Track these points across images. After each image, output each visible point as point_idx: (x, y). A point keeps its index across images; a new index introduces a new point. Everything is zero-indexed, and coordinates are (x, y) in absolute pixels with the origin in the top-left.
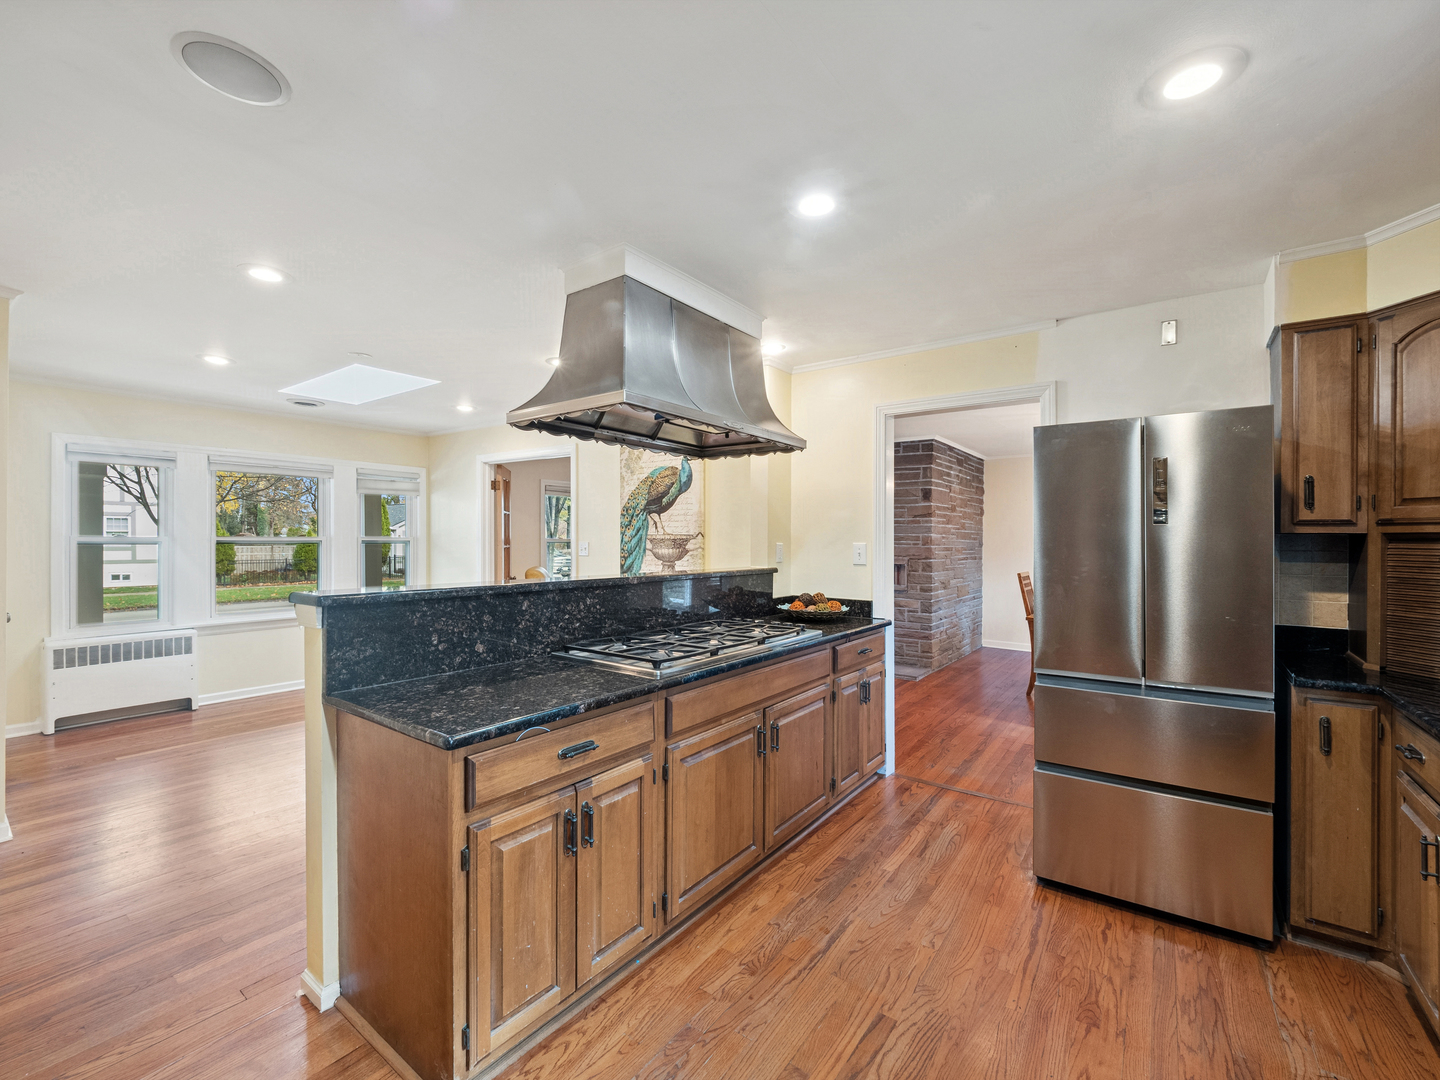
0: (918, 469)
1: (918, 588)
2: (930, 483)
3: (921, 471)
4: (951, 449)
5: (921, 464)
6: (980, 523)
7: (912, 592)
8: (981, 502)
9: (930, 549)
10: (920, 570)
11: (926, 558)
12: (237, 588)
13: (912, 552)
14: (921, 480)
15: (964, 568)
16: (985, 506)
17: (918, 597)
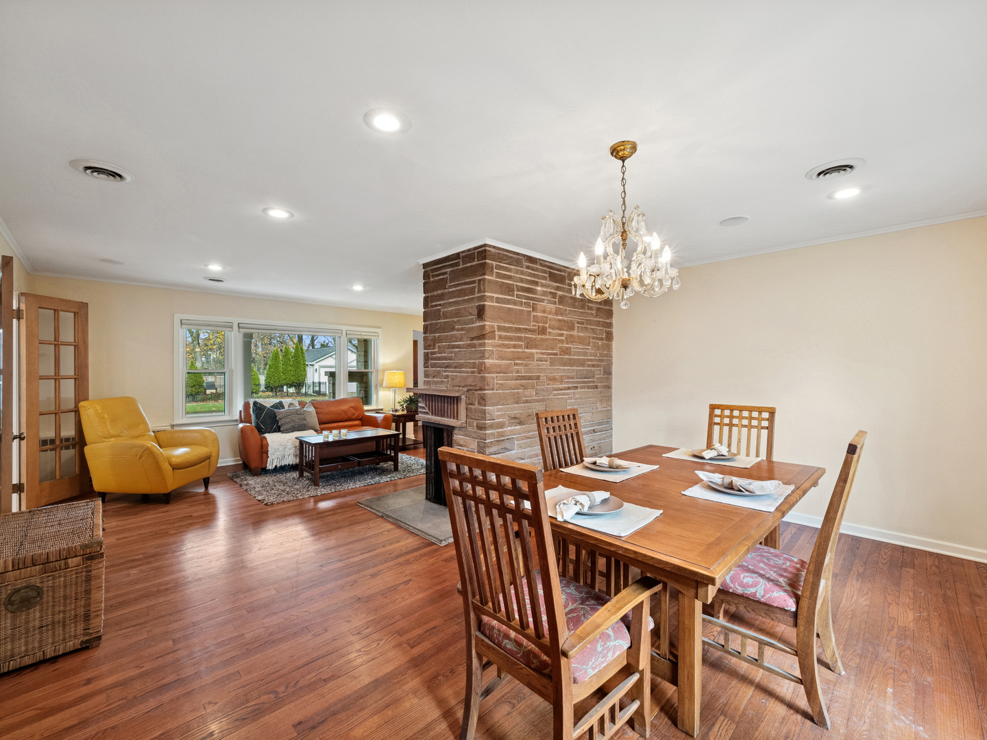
0: (474, 282)
1: (475, 424)
2: (483, 298)
3: (476, 285)
4: (531, 260)
5: (476, 276)
6: (609, 348)
7: (470, 429)
8: (610, 325)
9: (483, 379)
10: (476, 405)
11: (481, 389)
12: (204, 403)
13: (470, 381)
14: (477, 295)
15: (571, 398)
16: (615, 331)
17: (474, 435)
